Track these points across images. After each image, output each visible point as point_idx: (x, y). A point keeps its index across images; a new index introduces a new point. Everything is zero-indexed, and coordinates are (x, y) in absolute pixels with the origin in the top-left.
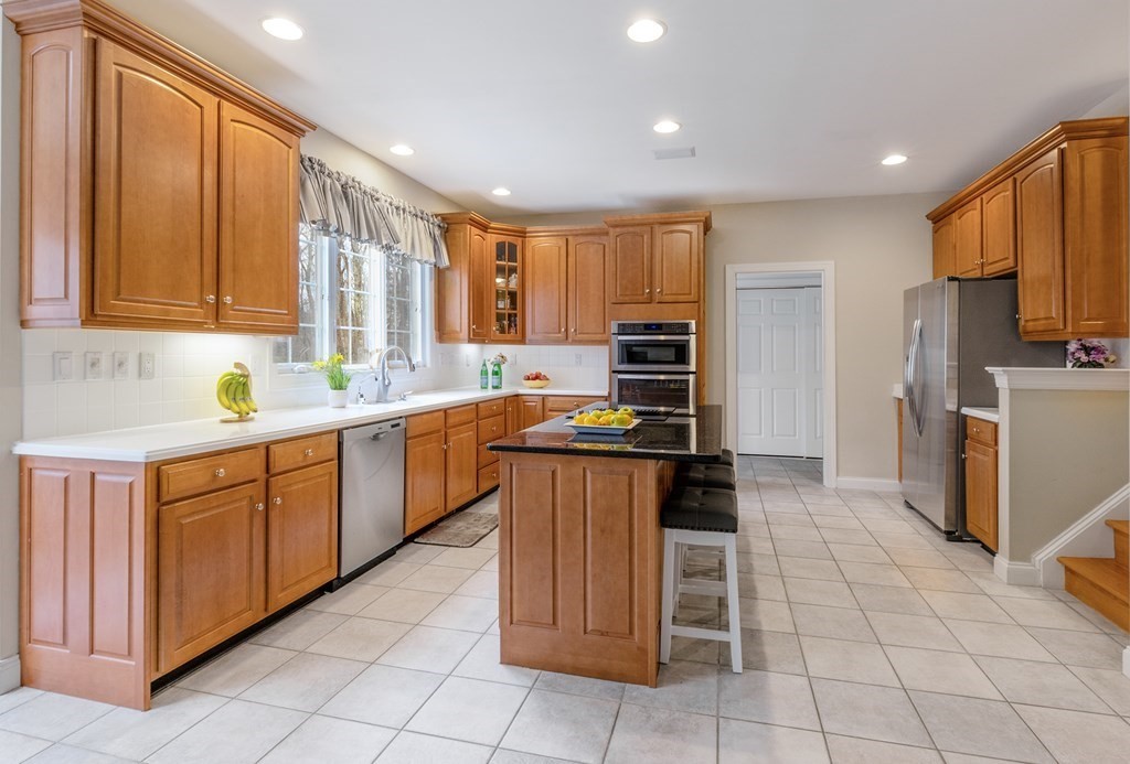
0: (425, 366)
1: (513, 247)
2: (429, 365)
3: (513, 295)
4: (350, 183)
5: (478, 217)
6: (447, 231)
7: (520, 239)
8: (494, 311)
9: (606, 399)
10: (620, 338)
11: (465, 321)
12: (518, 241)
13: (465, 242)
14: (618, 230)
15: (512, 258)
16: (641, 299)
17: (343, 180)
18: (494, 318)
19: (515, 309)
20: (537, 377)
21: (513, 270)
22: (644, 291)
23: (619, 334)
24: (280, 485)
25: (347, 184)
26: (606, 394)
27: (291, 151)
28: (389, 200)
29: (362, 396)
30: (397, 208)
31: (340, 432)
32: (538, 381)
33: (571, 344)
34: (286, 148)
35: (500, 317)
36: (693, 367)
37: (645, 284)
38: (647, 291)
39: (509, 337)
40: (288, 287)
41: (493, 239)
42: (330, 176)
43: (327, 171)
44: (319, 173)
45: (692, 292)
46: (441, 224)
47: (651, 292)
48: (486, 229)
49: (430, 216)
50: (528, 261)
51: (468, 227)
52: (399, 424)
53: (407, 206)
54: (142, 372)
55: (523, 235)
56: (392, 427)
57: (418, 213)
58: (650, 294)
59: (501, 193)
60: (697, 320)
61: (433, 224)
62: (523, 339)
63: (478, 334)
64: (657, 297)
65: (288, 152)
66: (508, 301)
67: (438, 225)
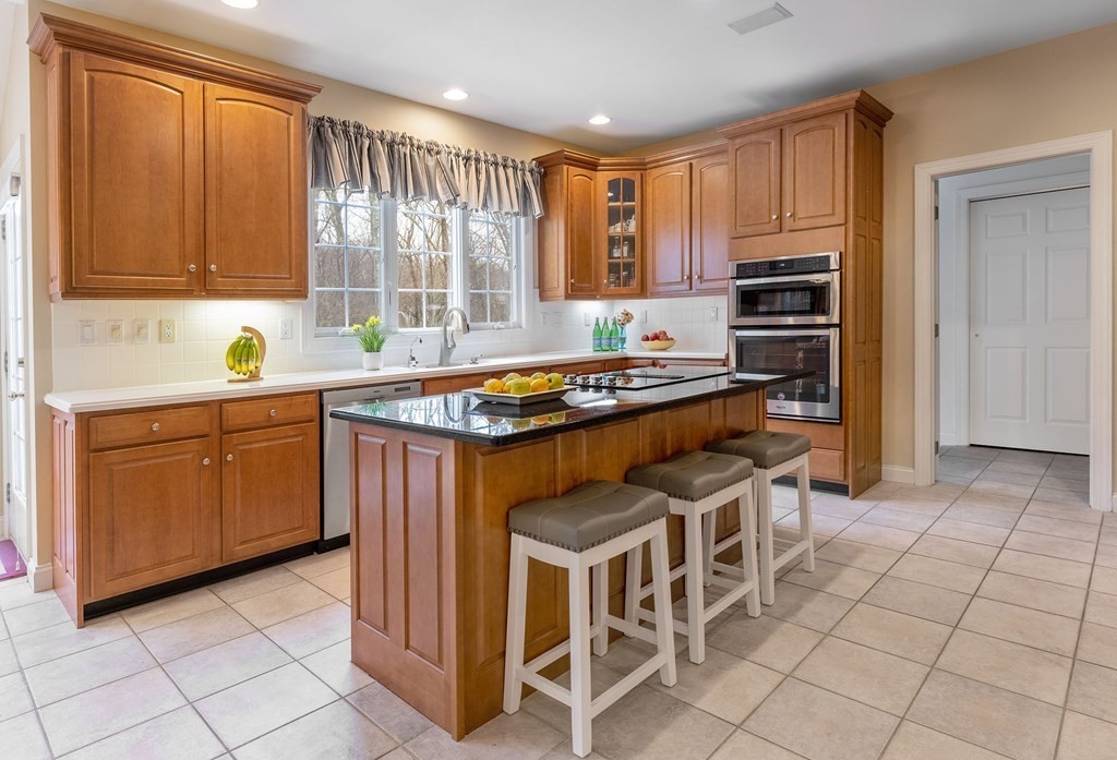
0: (521, 327)
1: (629, 184)
2: (524, 326)
3: (630, 240)
4: (398, 140)
5: (576, 154)
6: (544, 176)
7: (638, 173)
8: (605, 261)
9: (725, 362)
10: (739, 282)
11: (562, 275)
12: (636, 176)
13: (562, 185)
14: (738, 141)
15: (629, 196)
16: (767, 228)
17: (388, 137)
18: (605, 270)
19: (634, 257)
20: (656, 337)
21: (629, 213)
22: (770, 217)
23: (738, 278)
24: (235, 442)
25: (393, 141)
26: (723, 356)
27: (292, 118)
28: (454, 151)
29: (413, 359)
30: (467, 159)
31: (321, 393)
32: (656, 341)
33: (696, 295)
34: (286, 116)
35: (614, 268)
36: (836, 320)
37: (773, 207)
38: (774, 217)
39: (624, 290)
40: (290, 252)
41: (603, 178)
42: (370, 136)
43: (365, 132)
44: (355, 136)
45: (837, 210)
46: (536, 170)
47: (780, 218)
48: (593, 166)
49: (518, 161)
50: (649, 197)
51: (565, 167)
52: (409, 388)
53: (482, 155)
54: (162, 337)
55: (642, 167)
56: (396, 390)
57: (500, 161)
58: (778, 221)
59: (599, 121)
60: (843, 250)
61: (523, 170)
62: (642, 292)
63: (581, 289)
64: (788, 224)
65: (288, 119)
66: (625, 248)
67: (531, 171)
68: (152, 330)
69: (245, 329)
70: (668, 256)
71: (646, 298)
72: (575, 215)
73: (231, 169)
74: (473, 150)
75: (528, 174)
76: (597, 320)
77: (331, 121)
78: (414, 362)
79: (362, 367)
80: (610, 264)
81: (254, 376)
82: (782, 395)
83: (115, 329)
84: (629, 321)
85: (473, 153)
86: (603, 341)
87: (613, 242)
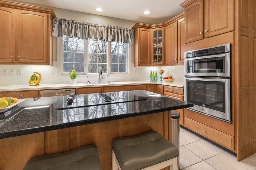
0: (128, 74)
1: (160, 31)
2: (129, 74)
7: (163, 28)
8: (153, 55)
12: (162, 29)
15: (160, 36)
16: (198, 38)
18: (152, 58)
20: (167, 78)
21: (160, 41)
22: (199, 33)
26: (182, 87)
27: (44, 18)
28: (103, 26)
29: (88, 81)
31: (40, 91)
32: (167, 79)
33: (179, 65)
34: (43, 17)
35: (155, 57)
36: (229, 75)
37: (200, 29)
38: (201, 33)
39: (159, 63)
40: (43, 53)
41: (152, 31)
42: (76, 23)
43: (74, 22)
44: (71, 23)
45: (229, 25)
46: (131, 30)
47: (203, 33)
48: (149, 28)
49: (125, 28)
50: (166, 35)
51: (139, 28)
52: (70, 90)
53: (113, 27)
54: (18, 74)
55: (164, 26)
56: (66, 91)
57: (119, 28)
58: (202, 35)
59: (147, 13)
60: (232, 43)
61: (127, 31)
62: (164, 64)
63: (144, 63)
64: (207, 35)
65: (43, 18)
66: (160, 51)
67: (130, 31)
68: (15, 72)
69: (34, 72)
70: (171, 52)
71: (166, 66)
72: (142, 42)
73: (25, 31)
74: (110, 25)
75: (129, 31)
76: (151, 72)
77: (64, 20)
78: (89, 82)
79: (70, 83)
80: (154, 56)
81: (37, 84)
82: (203, 105)
83: (5, 71)
84: (163, 73)
85: (110, 27)
86: (153, 78)
87: (155, 50)
